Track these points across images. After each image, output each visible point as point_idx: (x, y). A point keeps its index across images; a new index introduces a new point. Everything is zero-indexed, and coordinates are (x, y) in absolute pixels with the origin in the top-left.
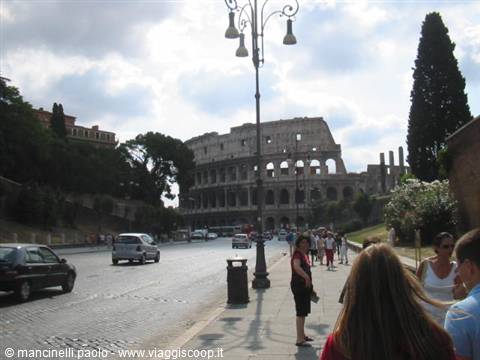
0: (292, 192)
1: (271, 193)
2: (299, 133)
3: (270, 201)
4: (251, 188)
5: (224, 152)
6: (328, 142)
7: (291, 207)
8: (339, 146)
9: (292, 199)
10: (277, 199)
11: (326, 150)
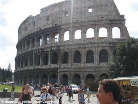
0: (83, 53)
1: (66, 54)
2: (90, 7)
3: (65, 61)
4: (51, 51)
5: (36, 27)
6: (114, 13)
7: (82, 65)
8: (123, 16)
9: (83, 59)
10: (71, 59)
11: (113, 18)
